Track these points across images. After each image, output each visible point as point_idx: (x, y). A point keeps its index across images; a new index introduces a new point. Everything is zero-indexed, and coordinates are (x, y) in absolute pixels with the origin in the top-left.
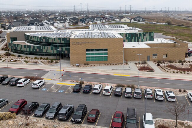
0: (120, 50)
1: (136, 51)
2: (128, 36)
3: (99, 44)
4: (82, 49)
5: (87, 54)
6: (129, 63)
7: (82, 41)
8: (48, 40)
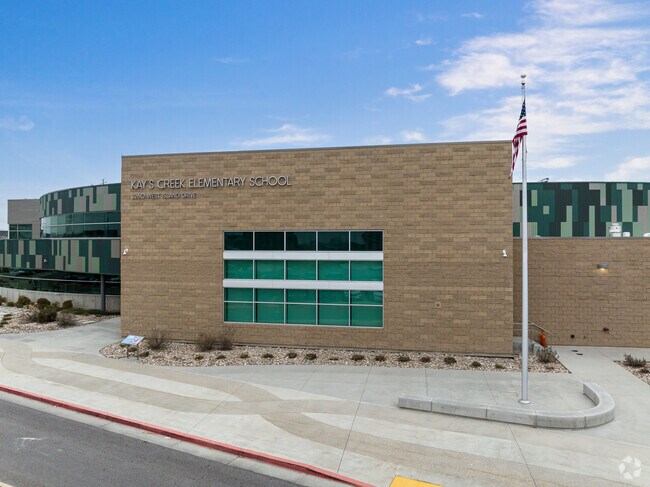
0: (483, 241)
1: (617, 261)
2: (534, 203)
3: (321, 194)
4: (197, 230)
5: (231, 269)
6: (563, 355)
7: (200, 175)
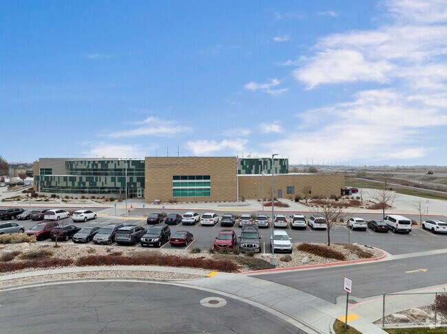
0: (231, 177)
1: (258, 181)
2: (245, 164)
3: (196, 167)
4: (166, 176)
5: (175, 184)
6: (247, 200)
7: (167, 162)
8: (107, 165)
